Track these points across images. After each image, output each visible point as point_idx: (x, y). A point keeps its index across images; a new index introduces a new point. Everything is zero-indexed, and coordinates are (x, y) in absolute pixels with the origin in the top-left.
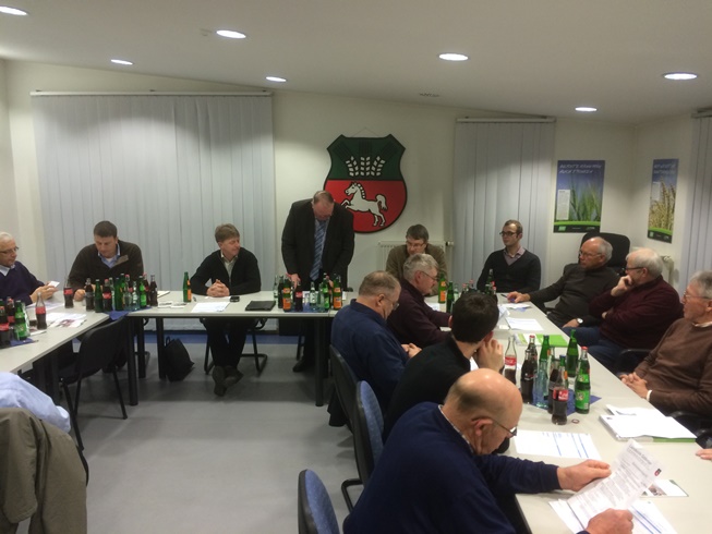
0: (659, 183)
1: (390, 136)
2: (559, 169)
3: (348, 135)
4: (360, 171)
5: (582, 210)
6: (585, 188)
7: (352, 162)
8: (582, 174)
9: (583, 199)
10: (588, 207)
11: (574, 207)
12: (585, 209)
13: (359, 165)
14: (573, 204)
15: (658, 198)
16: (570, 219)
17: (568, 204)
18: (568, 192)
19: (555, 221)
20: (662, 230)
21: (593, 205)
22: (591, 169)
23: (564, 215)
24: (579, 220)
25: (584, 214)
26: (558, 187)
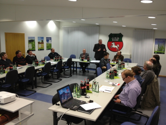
1: (120, 33)
2: (155, 40)
3: (112, 33)
4: (114, 40)
5: (160, 49)
6: (161, 45)
7: (113, 38)
8: (160, 41)
9: (161, 47)
10: (162, 49)
11: (159, 48)
12: (161, 49)
13: (114, 39)
14: (158, 48)
16: (158, 51)
17: (157, 48)
18: (157, 45)
19: (154, 51)
21: (163, 48)
22: (163, 40)
23: (156, 50)
24: (160, 51)
25: (161, 50)
26: (155, 44)
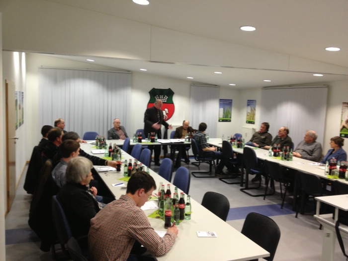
0: (249, 107)
1: (170, 89)
2: (220, 102)
5: (226, 115)
6: (227, 107)
8: (226, 103)
9: (227, 111)
13: (159, 98)
14: (224, 113)
15: (249, 111)
16: (223, 118)
17: (222, 113)
18: (222, 109)
19: (219, 118)
20: (251, 120)
21: (229, 113)
23: (221, 117)
24: (226, 118)
26: (220, 107)
